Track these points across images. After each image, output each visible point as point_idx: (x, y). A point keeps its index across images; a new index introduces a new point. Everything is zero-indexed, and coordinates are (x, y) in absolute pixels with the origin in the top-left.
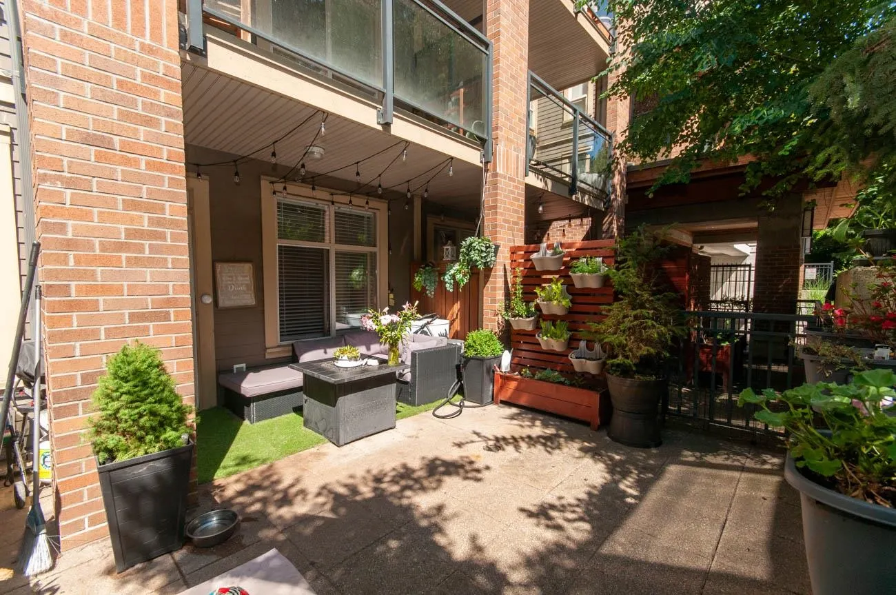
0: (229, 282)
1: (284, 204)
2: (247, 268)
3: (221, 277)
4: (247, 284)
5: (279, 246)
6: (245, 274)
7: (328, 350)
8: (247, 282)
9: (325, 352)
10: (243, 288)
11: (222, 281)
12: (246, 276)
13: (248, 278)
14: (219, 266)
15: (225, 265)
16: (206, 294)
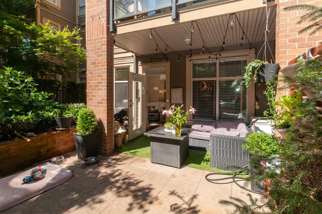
0: (175, 95)
1: (198, 64)
2: (181, 90)
3: (173, 93)
4: (180, 96)
5: (193, 81)
6: (180, 92)
7: (204, 126)
8: (180, 95)
9: (202, 127)
10: (179, 97)
11: (173, 94)
12: (180, 93)
13: (181, 94)
14: (172, 90)
15: (174, 89)
16: (168, 99)
